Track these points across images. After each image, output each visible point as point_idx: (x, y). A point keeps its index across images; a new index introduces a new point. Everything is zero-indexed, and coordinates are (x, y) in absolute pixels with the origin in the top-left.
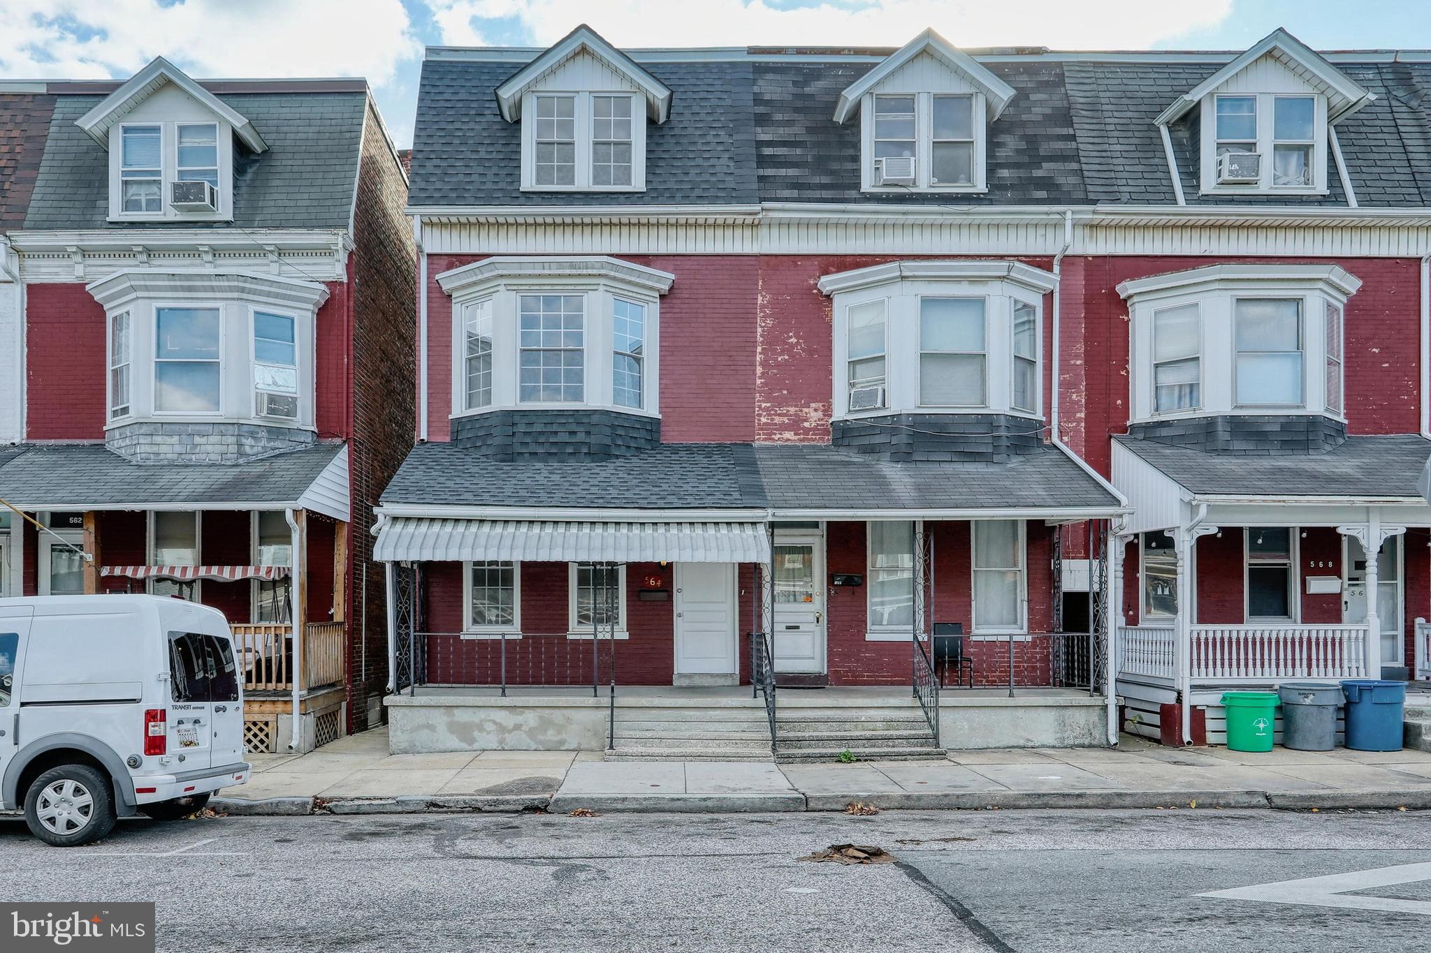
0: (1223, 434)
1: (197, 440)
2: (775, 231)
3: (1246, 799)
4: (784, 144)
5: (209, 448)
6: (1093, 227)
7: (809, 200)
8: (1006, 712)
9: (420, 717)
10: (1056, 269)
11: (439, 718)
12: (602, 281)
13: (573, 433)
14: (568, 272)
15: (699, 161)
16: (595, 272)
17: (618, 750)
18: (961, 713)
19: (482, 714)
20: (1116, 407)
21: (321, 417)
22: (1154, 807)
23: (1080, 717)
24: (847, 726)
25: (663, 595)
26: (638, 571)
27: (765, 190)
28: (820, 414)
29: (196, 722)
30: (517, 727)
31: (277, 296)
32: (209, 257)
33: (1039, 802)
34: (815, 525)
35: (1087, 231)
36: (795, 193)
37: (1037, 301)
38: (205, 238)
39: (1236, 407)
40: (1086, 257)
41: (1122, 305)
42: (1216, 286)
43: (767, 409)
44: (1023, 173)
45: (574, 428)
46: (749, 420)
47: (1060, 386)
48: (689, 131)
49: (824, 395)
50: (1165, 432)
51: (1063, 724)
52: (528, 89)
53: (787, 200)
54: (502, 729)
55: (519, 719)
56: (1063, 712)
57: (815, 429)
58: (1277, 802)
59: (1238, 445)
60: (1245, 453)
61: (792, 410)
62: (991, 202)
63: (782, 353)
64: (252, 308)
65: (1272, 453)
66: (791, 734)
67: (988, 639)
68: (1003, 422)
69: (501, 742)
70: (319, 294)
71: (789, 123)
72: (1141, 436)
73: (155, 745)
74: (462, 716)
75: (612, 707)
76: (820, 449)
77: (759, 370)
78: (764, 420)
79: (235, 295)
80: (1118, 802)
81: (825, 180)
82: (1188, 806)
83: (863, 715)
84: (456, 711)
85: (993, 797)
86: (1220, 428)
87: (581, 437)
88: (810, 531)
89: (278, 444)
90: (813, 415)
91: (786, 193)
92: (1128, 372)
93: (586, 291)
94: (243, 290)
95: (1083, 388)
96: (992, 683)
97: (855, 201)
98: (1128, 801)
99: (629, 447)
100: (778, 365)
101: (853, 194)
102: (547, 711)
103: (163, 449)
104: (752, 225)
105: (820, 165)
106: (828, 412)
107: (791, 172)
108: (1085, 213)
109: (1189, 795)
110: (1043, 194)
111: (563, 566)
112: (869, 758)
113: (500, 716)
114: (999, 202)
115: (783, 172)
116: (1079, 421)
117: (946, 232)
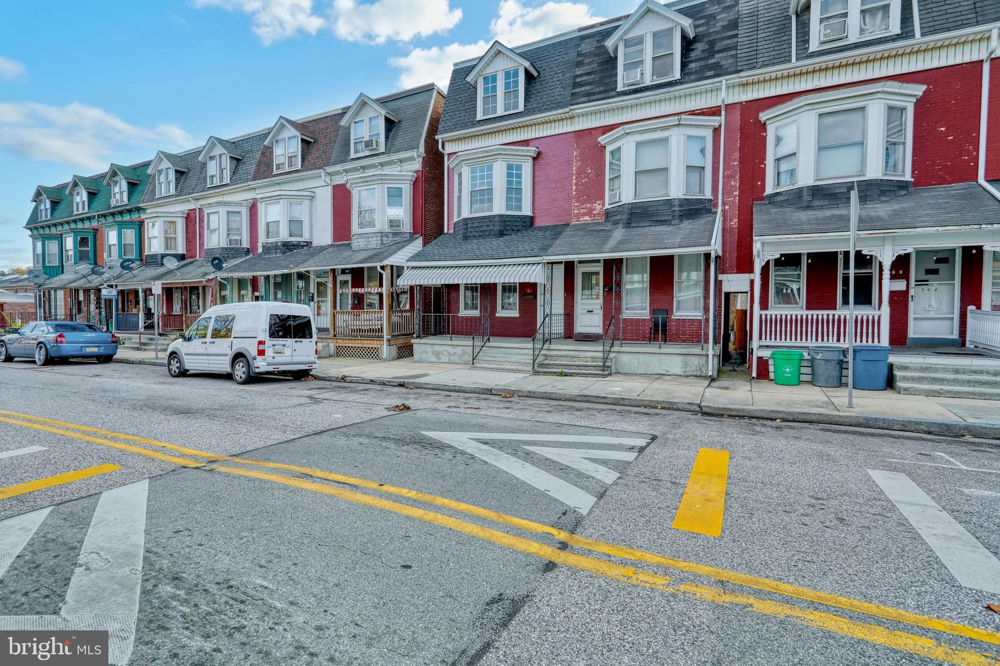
0: (806, 197)
1: (370, 239)
2: (581, 119)
3: (688, 407)
4: (587, 74)
5: (373, 242)
6: (746, 84)
7: (592, 101)
8: (657, 356)
9: (423, 348)
10: (723, 113)
11: (429, 348)
12: (499, 157)
13: (488, 226)
14: (485, 155)
15: (548, 91)
16: (495, 153)
17: (476, 365)
18: (634, 355)
19: (443, 348)
20: (758, 186)
21: (414, 227)
22: (639, 406)
23: (695, 361)
24: (575, 359)
25: (532, 297)
26: (523, 286)
27: (574, 99)
28: (601, 206)
29: (284, 345)
30: (455, 354)
31: (395, 180)
32: (379, 167)
33: (585, 399)
34: (599, 261)
35: (741, 88)
36: (586, 99)
37: (709, 134)
38: (376, 160)
39: (816, 180)
40: (741, 103)
41: (763, 126)
42: (806, 108)
43: (577, 206)
44: (703, 63)
45: (488, 223)
46: (569, 212)
47: (724, 177)
48: (547, 77)
49: (602, 198)
50: (779, 198)
51: (686, 364)
52: (479, 74)
53: (582, 103)
54: (450, 354)
55: (455, 350)
56: (686, 357)
57: (599, 214)
58: (705, 410)
59: (817, 203)
60: (822, 207)
61: (588, 205)
62: (682, 83)
63: (585, 178)
64: (387, 186)
65: (840, 206)
66: (552, 362)
67: (682, 318)
68: (677, 203)
69: (449, 359)
70: (412, 176)
71: (590, 63)
72: (767, 202)
73: (261, 353)
74: (437, 348)
75: (473, 346)
76: (599, 224)
77: (574, 187)
78: (576, 212)
79: (380, 182)
80: (621, 402)
81: (602, 89)
82: (656, 407)
83: (582, 354)
84: (435, 346)
85: (565, 395)
86: (805, 194)
87: (491, 227)
88: (596, 264)
89: (396, 239)
90: (598, 207)
91: (583, 99)
92: (765, 165)
93: (494, 162)
94: (382, 180)
95: (737, 177)
96: (684, 341)
97: (613, 97)
98: (627, 402)
99: (513, 230)
100: (583, 184)
101: (614, 93)
102: (465, 347)
103: (361, 244)
104: (571, 118)
105: (601, 82)
106: (604, 205)
107: (587, 88)
108: (734, 78)
109: (658, 402)
110: (712, 73)
111: (495, 285)
112: (571, 375)
113: (449, 349)
114: (687, 83)
115: (583, 89)
116: (735, 197)
117: (663, 103)
